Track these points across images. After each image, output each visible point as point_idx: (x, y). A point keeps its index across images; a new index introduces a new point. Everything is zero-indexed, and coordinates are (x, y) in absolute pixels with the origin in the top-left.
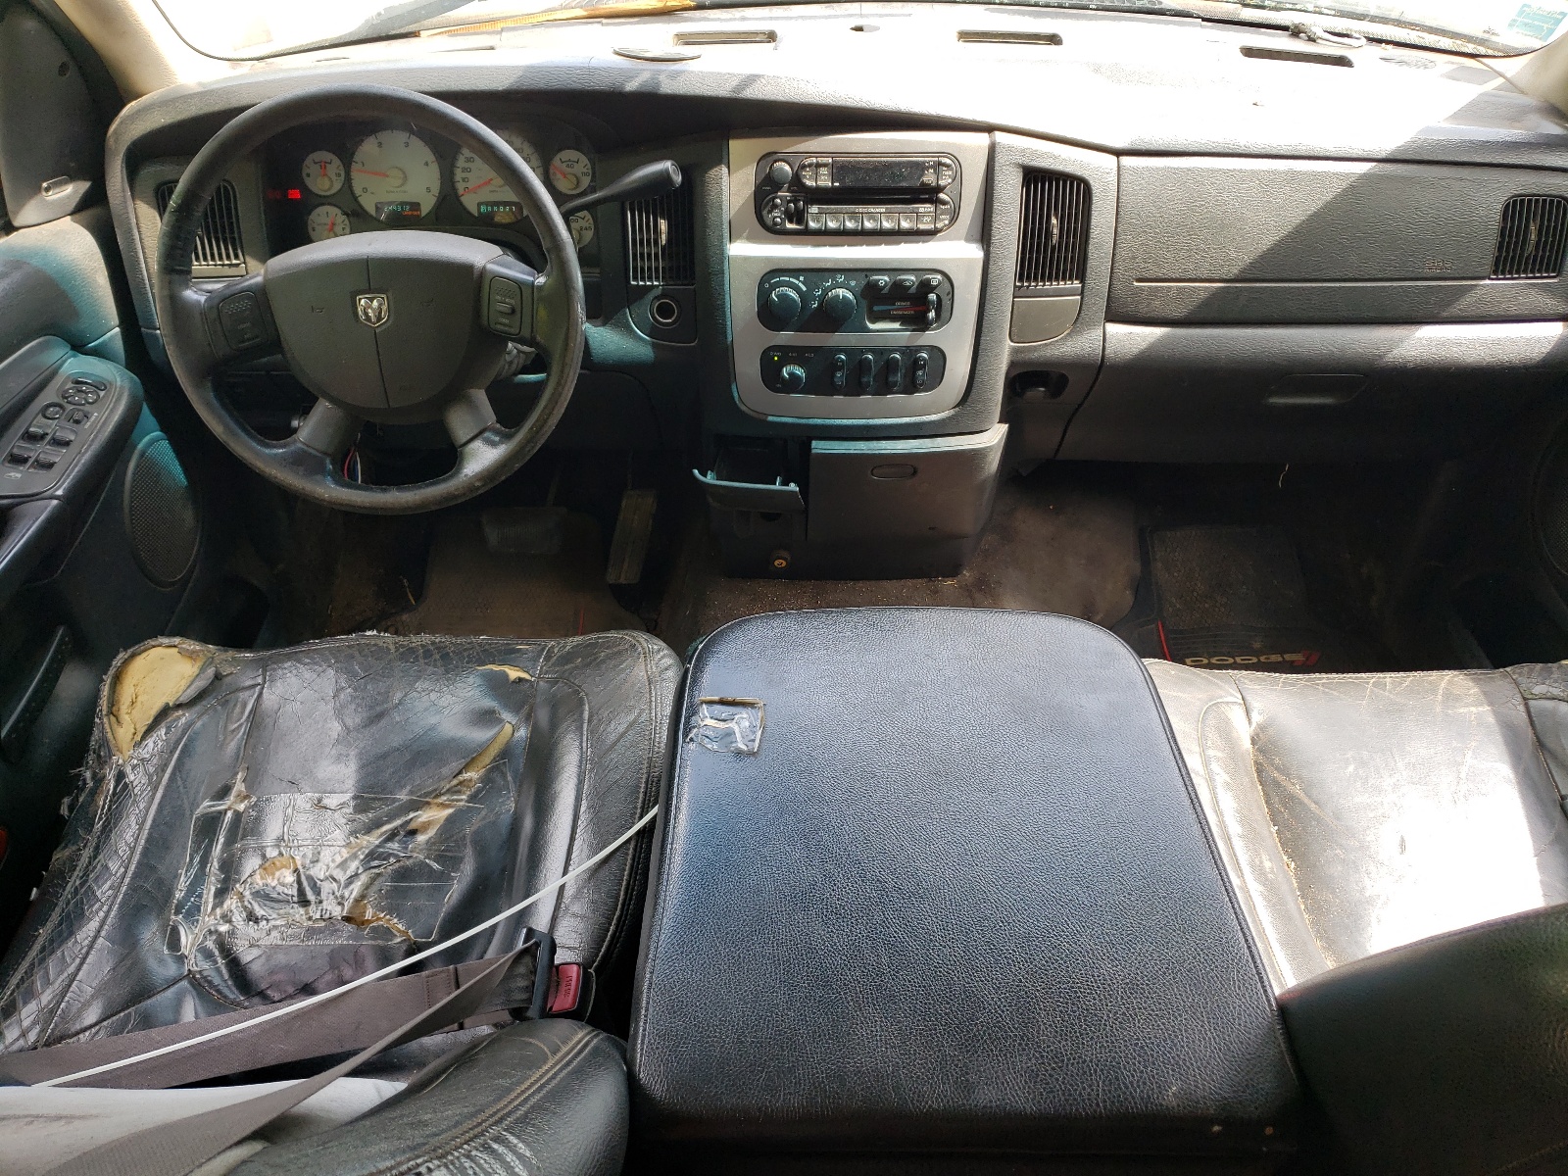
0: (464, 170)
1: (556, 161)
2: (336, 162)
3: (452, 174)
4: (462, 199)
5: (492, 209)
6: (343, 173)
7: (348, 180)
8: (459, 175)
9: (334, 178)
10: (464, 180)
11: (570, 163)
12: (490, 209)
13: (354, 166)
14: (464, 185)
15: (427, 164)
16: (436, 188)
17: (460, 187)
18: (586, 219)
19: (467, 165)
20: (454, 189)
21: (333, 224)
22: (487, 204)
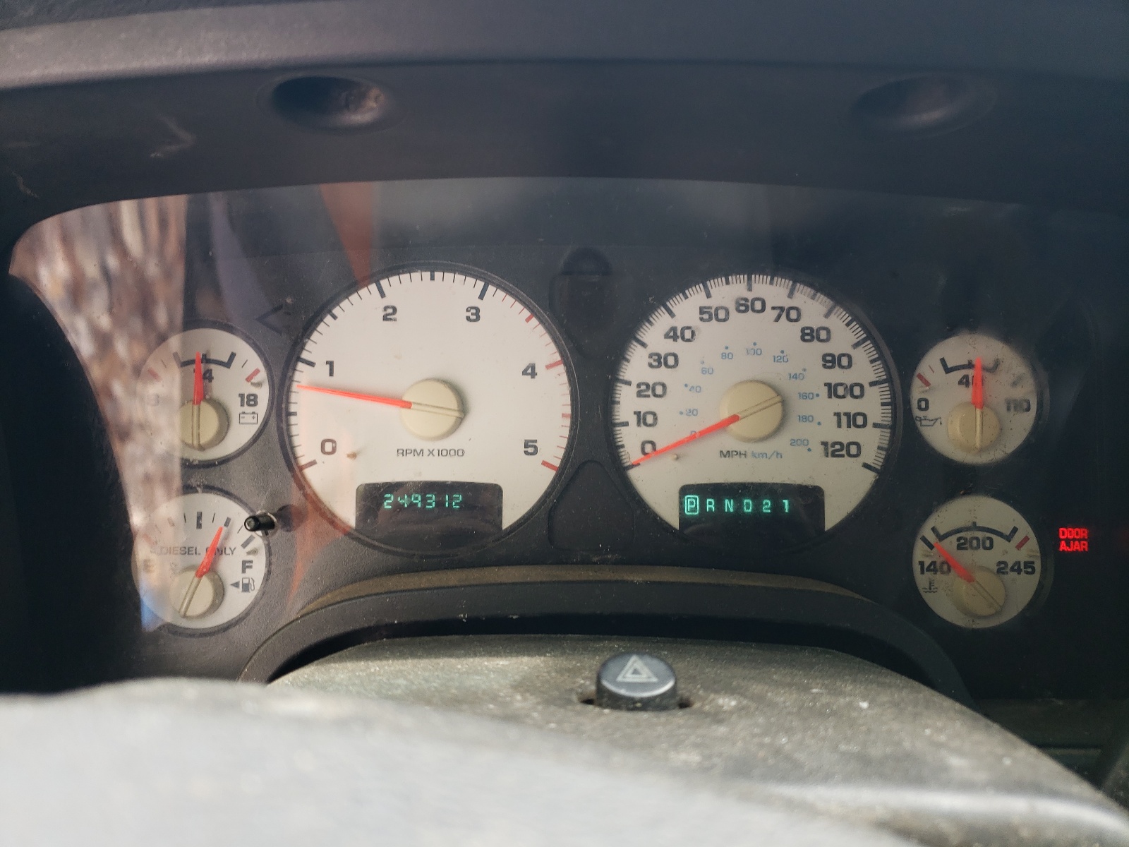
0: (645, 390)
1: (930, 365)
2: (249, 360)
3: (608, 402)
4: (634, 474)
5: (719, 504)
6: (264, 395)
7: (280, 409)
8: (627, 403)
9: (235, 408)
10: (641, 418)
11: (970, 372)
12: (711, 505)
13: (303, 375)
14: (646, 433)
15: (531, 371)
16: (555, 445)
17: (630, 439)
18: (1018, 538)
19: (653, 376)
20: (613, 448)
21: (217, 551)
22: (704, 490)
